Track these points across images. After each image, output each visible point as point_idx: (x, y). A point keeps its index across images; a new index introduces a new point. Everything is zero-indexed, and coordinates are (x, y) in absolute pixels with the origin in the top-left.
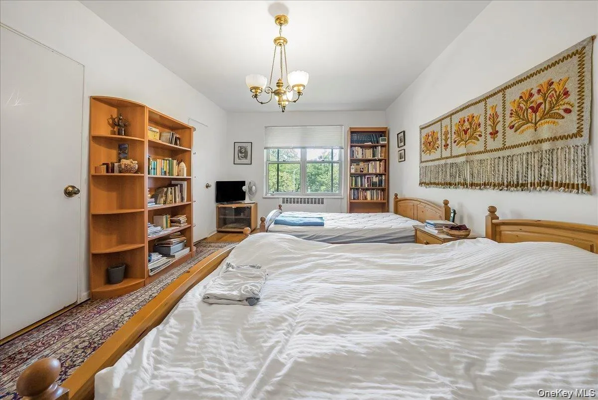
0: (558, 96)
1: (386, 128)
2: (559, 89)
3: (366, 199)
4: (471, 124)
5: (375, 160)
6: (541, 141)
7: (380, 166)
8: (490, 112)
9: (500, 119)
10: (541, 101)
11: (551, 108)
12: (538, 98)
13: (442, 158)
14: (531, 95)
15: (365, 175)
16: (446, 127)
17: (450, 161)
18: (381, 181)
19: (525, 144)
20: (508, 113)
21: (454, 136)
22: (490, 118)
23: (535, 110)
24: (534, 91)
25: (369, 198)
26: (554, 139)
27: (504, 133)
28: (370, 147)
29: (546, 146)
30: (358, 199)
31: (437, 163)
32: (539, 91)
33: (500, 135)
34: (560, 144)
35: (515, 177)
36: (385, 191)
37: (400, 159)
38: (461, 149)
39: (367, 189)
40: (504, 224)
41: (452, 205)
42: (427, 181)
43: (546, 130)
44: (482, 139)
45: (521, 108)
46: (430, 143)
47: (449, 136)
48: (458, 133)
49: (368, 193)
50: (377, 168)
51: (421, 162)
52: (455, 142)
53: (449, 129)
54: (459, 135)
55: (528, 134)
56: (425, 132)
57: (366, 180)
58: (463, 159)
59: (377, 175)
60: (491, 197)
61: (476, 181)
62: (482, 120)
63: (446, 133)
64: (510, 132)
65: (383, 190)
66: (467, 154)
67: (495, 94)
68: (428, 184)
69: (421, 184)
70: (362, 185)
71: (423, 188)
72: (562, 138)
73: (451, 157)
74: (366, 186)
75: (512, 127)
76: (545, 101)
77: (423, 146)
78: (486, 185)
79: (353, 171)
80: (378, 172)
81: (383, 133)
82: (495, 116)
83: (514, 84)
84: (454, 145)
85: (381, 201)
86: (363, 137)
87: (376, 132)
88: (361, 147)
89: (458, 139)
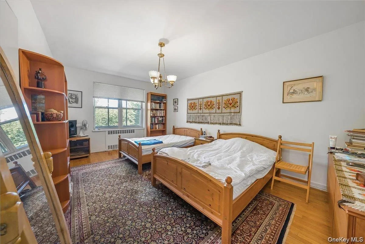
0: (236, 102)
1: (166, 95)
2: (236, 101)
3: (156, 129)
4: (211, 103)
5: (161, 110)
6: (231, 113)
7: (163, 113)
8: (217, 101)
9: (221, 104)
10: (232, 102)
11: (234, 105)
12: (231, 101)
13: (198, 113)
14: (230, 100)
15: (156, 117)
16: (201, 102)
17: (202, 114)
18: (163, 120)
19: (227, 113)
20: (223, 103)
21: (204, 106)
22: (218, 103)
23: (230, 104)
24: (230, 99)
25: (157, 128)
26: (234, 113)
27: (222, 108)
28: (158, 103)
29: (233, 114)
30: (153, 129)
31: (196, 114)
32: (231, 100)
33: (221, 109)
34: (235, 114)
35: (225, 121)
36: (164, 124)
37: (175, 110)
38: (207, 111)
39: (157, 124)
40: (222, 135)
41: (203, 130)
42: (191, 121)
43: (233, 110)
44: (215, 109)
45: (227, 103)
46: (193, 107)
47: (202, 105)
48: (206, 105)
49: (157, 126)
50: (162, 113)
51: (188, 113)
52: (204, 108)
53: (202, 103)
54: (206, 106)
55: (228, 110)
56: (190, 102)
57: (156, 119)
58: (208, 114)
59: (161, 117)
60: (218, 127)
61: (212, 122)
62: (215, 103)
63: (201, 104)
64: (223, 109)
65: (163, 124)
66: (209, 113)
67: (219, 96)
68: (191, 122)
69: (187, 122)
70: (154, 122)
71: (189, 124)
72: (236, 113)
73: (202, 113)
74: (157, 122)
75: (224, 107)
76: (233, 102)
77: (189, 107)
78: (216, 123)
79: (151, 115)
80: (162, 115)
81: (164, 97)
82: (219, 103)
83: (225, 95)
84: (204, 109)
85: (162, 129)
86: (155, 98)
87: (161, 96)
88: (155, 103)
89: (206, 107)
